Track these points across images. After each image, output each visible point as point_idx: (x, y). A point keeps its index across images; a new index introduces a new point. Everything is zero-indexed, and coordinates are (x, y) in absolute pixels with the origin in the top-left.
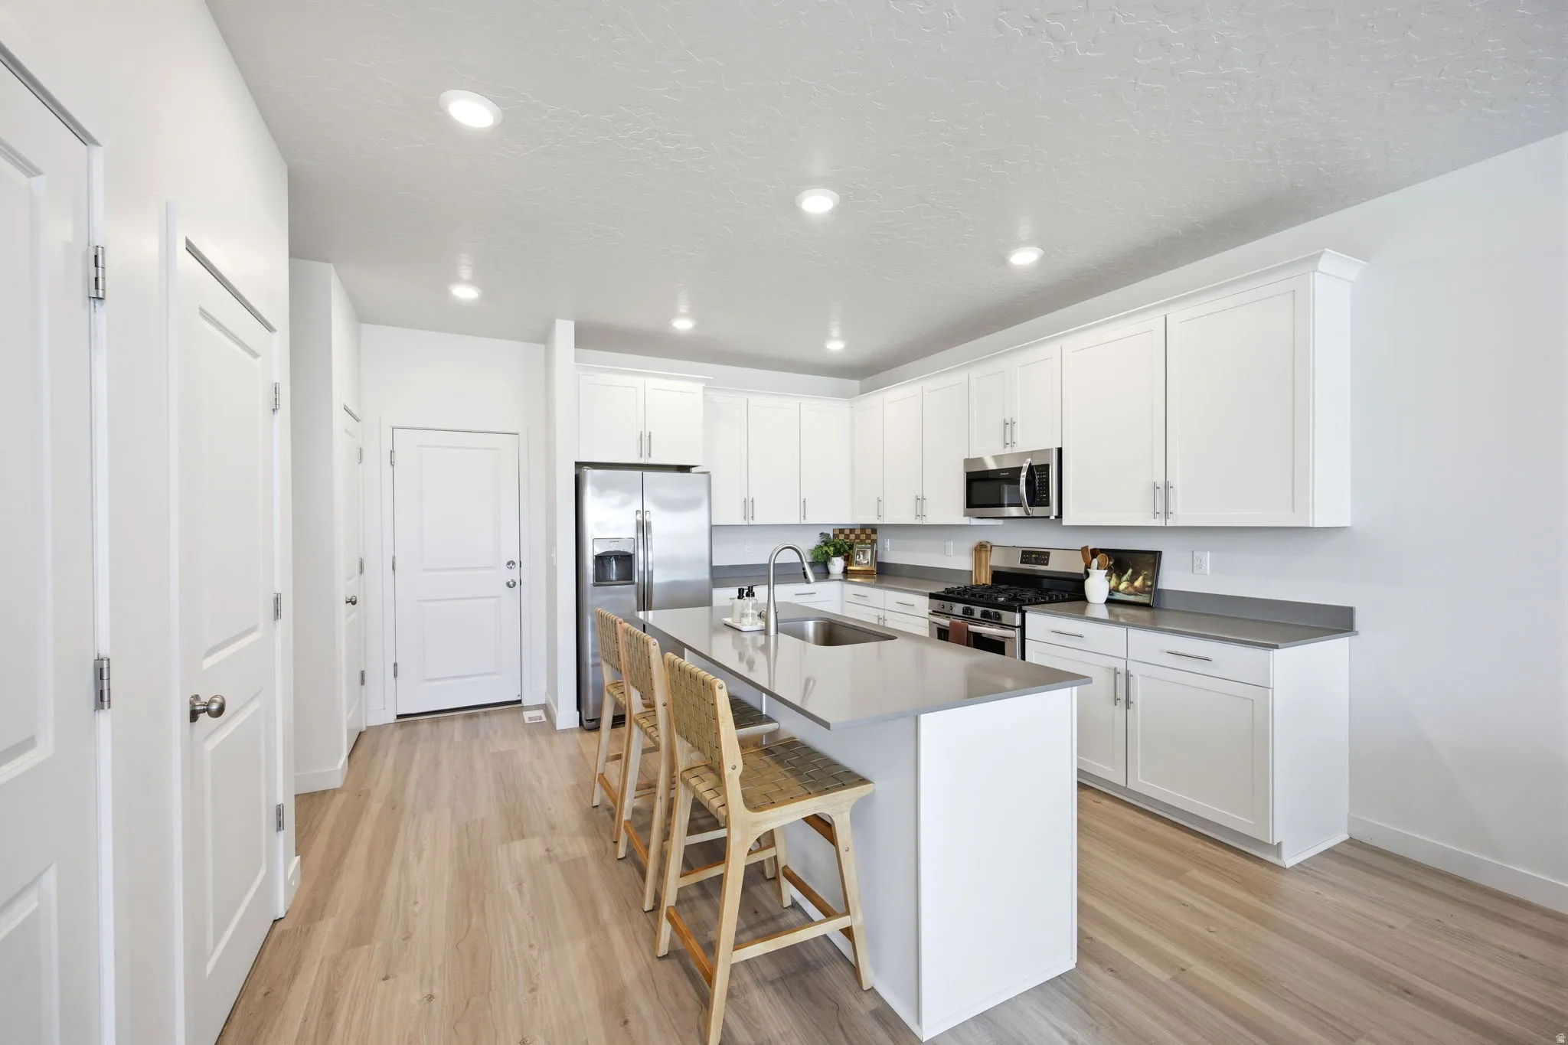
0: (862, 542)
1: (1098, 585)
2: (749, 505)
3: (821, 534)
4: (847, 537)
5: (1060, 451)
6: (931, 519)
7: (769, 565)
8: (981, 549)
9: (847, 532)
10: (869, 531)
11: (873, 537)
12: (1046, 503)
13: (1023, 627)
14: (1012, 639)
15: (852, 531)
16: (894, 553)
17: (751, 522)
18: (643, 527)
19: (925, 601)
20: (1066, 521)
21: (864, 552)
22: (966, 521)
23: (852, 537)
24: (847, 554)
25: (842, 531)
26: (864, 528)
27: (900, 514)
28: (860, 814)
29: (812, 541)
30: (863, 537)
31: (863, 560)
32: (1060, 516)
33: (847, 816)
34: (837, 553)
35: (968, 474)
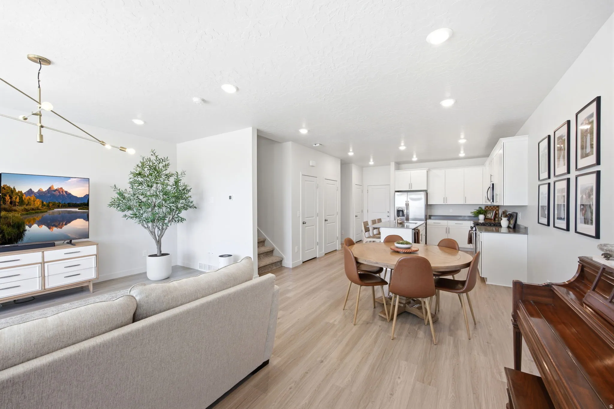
1: (504, 222)
3: (480, 207)
5: (493, 185)
9: (489, 207)
17: (446, 204)
18: (407, 205)
21: (490, 214)
24: (485, 215)
25: (487, 206)
30: (494, 208)
32: (492, 202)
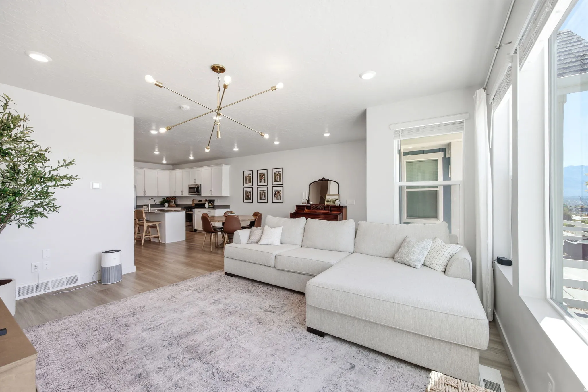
0: (173, 200)
1: (207, 205)
2: (145, 192)
3: (163, 198)
4: (169, 199)
5: (201, 185)
6: (184, 195)
7: (149, 205)
8: (193, 200)
10: (174, 198)
11: (175, 199)
12: (199, 192)
13: (194, 211)
14: (192, 213)
15: (170, 198)
16: (179, 202)
17: (146, 196)
19: (181, 209)
20: (202, 195)
21: (173, 202)
22: (189, 195)
23: (170, 199)
24: (169, 203)
25: (168, 198)
26: (173, 197)
27: (178, 194)
28: (160, 224)
29: (161, 200)
30: (173, 199)
31: (173, 204)
32: (201, 194)
33: (158, 225)
34: (166, 202)
35: (189, 187)
